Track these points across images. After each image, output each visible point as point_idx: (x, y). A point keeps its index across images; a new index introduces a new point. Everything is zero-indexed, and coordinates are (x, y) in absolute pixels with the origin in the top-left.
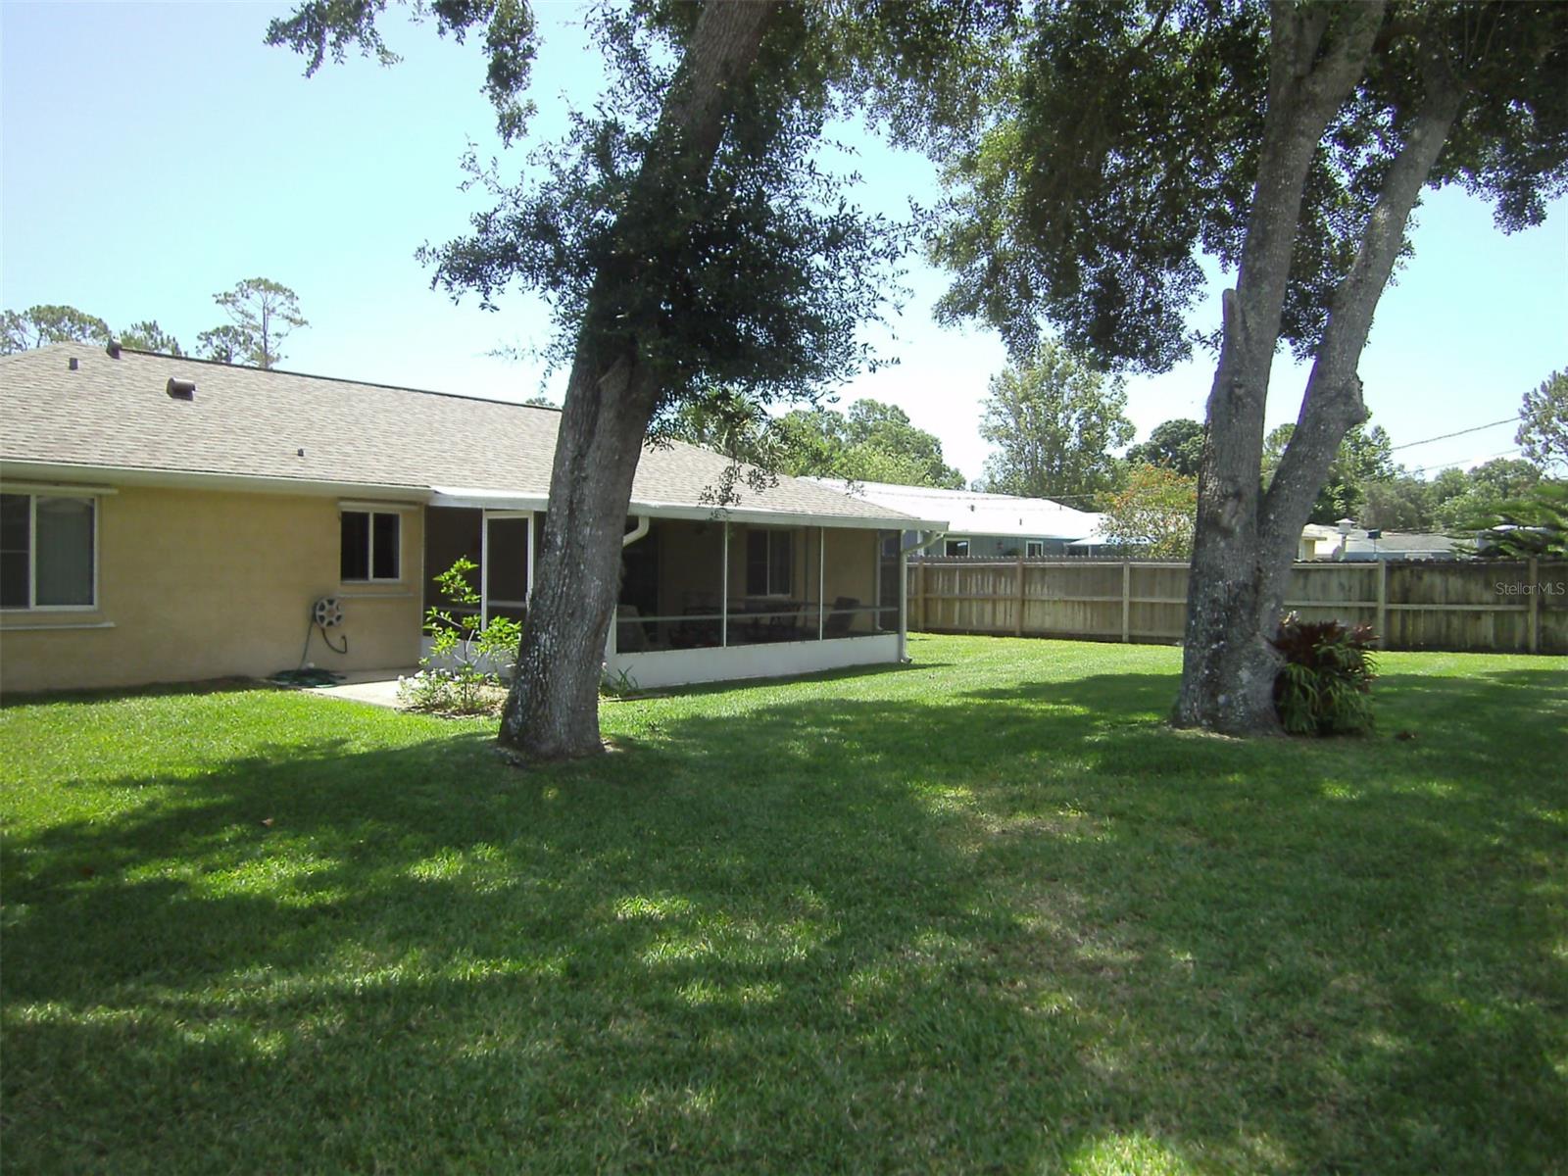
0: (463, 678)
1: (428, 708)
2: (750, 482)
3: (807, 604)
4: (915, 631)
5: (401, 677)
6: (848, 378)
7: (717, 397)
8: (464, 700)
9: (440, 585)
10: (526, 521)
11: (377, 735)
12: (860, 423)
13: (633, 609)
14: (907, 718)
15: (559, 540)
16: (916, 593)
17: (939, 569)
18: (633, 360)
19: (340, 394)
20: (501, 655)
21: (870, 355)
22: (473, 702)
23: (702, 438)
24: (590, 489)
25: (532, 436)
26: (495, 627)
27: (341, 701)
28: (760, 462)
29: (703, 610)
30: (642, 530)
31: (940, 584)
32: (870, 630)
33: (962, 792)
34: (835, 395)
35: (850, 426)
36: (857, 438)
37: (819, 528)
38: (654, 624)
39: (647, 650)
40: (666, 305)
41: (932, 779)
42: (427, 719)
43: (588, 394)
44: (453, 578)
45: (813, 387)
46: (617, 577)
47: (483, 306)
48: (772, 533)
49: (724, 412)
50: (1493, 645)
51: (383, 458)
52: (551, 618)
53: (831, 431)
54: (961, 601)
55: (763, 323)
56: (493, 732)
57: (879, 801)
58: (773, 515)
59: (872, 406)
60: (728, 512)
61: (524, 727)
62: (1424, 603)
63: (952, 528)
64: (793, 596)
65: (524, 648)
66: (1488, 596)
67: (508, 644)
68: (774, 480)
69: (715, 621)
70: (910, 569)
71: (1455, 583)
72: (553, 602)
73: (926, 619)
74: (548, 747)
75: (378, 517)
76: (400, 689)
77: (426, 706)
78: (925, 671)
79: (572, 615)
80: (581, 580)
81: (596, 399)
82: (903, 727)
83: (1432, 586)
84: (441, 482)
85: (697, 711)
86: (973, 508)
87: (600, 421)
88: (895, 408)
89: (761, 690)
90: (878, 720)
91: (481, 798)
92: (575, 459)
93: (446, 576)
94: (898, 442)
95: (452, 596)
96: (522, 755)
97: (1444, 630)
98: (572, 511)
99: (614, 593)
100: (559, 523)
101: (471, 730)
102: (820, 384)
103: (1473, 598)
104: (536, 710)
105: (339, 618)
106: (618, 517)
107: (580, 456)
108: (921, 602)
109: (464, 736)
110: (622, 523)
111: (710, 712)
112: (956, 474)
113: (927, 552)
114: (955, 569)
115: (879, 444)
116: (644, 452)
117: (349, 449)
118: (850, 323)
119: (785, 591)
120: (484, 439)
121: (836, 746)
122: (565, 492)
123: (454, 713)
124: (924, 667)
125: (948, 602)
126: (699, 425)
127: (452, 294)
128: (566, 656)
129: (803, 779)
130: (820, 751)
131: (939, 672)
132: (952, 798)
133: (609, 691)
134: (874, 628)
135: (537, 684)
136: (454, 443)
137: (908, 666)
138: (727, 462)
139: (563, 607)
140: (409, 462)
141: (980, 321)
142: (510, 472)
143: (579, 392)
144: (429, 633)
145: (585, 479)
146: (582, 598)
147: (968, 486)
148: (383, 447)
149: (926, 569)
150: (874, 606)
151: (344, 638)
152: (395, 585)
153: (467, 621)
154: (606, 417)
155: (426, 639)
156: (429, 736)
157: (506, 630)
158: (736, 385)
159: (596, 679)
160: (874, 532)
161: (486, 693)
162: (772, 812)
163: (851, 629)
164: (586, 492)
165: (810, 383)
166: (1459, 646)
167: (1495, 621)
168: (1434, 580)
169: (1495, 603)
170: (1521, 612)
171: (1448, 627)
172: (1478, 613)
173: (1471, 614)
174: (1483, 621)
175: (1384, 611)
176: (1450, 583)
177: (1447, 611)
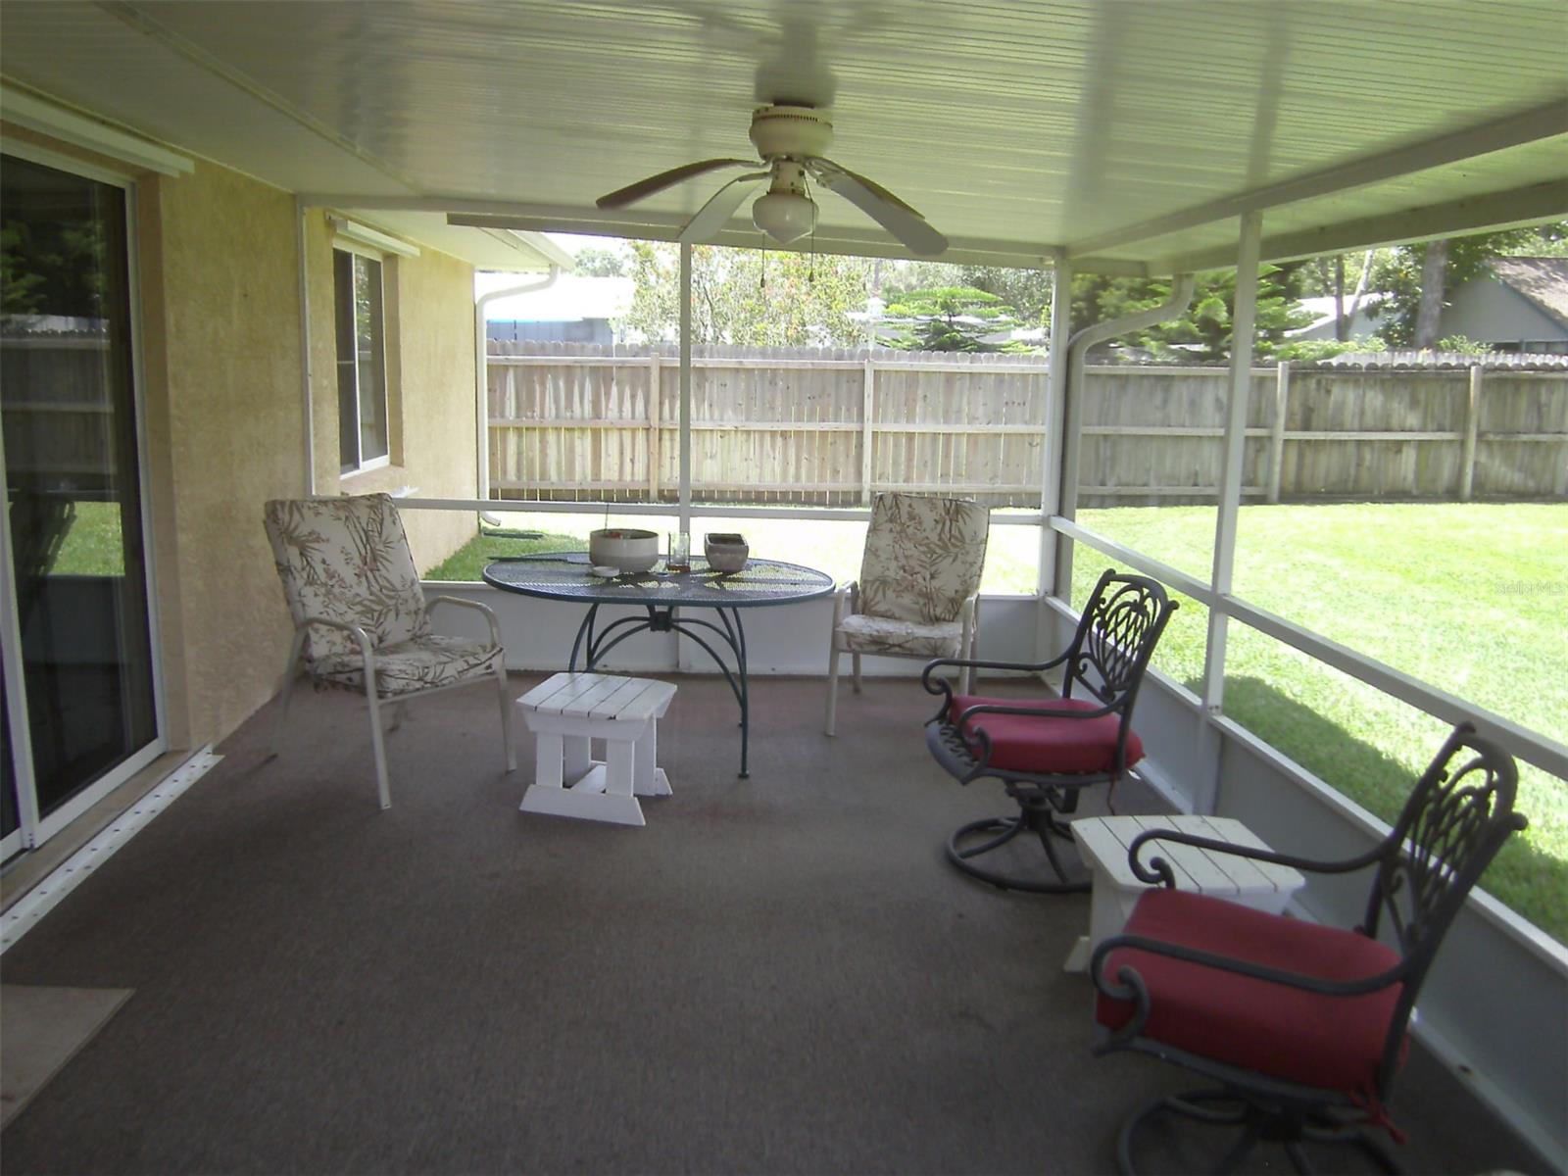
50: (1415, 492)
62: (1333, 430)
66: (1413, 420)
71: (1374, 399)
83: (1341, 407)
97: (1352, 471)
103: (1395, 422)
166: (1372, 492)
167: (1418, 455)
168: (1346, 397)
169: (1420, 431)
170: (1450, 442)
171: (1359, 465)
172: (1400, 444)
173: (1390, 445)
174: (1404, 454)
175: (1281, 442)
176: (1367, 400)
177: (1359, 442)
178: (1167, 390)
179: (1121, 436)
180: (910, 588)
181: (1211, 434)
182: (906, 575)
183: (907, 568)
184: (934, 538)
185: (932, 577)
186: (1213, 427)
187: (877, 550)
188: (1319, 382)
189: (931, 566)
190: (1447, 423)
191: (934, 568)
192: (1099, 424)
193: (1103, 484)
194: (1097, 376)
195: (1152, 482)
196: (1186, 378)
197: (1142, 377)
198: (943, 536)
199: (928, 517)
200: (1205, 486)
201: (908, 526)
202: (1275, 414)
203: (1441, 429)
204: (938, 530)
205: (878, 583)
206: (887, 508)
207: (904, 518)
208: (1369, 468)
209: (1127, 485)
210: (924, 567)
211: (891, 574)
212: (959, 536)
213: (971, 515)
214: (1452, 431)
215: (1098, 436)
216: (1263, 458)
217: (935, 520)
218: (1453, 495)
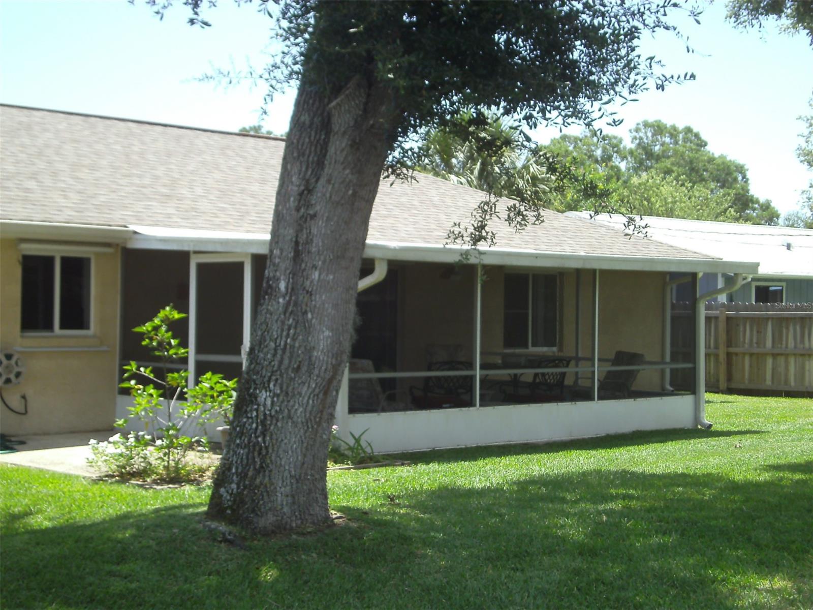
0: (165, 442)
1: (125, 476)
2: (509, 219)
3: (578, 359)
4: (717, 392)
5: (93, 441)
6: (633, 96)
7: (471, 122)
8: (167, 468)
9: (141, 336)
10: (240, 266)
11: (62, 507)
12: (644, 148)
13: (367, 363)
14: (708, 494)
15: (282, 285)
16: (716, 347)
17: (745, 319)
18: (370, 81)
19: (20, 123)
20: (212, 415)
21: (657, 70)
22: (177, 469)
23: (450, 168)
24: (318, 228)
25: (248, 169)
26: (206, 385)
27: (18, 468)
28: (519, 194)
29: (452, 364)
30: (379, 274)
31: (747, 335)
32: (658, 390)
33: (779, 583)
34: (617, 117)
35: (631, 152)
36: (640, 166)
37: (594, 271)
38: (393, 380)
39: (384, 410)
40: (410, 16)
41: (740, 565)
42: (124, 490)
43: (317, 120)
44: (156, 329)
45: (588, 107)
46: (350, 328)
47: (192, 22)
48: (534, 276)
49: (478, 139)
51: (72, 195)
52: (273, 372)
53: (607, 159)
54: (775, 356)
55: (526, 35)
56: (201, 504)
57: (673, 592)
58: (537, 256)
59: (658, 129)
60: (481, 253)
61: (239, 500)
63: (763, 271)
64: (561, 350)
65: (240, 407)
67: (221, 403)
68: (538, 217)
69: (466, 377)
70: (708, 319)
72: (274, 355)
73: (729, 378)
74: (267, 521)
75: (65, 261)
76: (91, 456)
77: (121, 475)
78: (728, 439)
79: (298, 369)
80: (308, 329)
81: (326, 126)
82: (701, 505)
84: (140, 221)
85: (447, 480)
86: (789, 247)
87: (332, 150)
88: (688, 130)
89: (523, 458)
90: (669, 496)
91: (186, 580)
92: (301, 194)
93: (148, 327)
94: (692, 169)
95: (154, 349)
96: (235, 530)
98: (297, 254)
99: (347, 346)
100: (283, 266)
101: (176, 502)
102: (597, 104)
104: (254, 478)
105: (18, 375)
106: (352, 259)
107: (307, 191)
108: (722, 357)
109: (167, 509)
110: (357, 266)
111: (463, 482)
112: (766, 207)
113: (730, 298)
114: (767, 319)
115: (668, 172)
116: (384, 186)
117: (32, 184)
118: (632, 34)
119: (551, 344)
120: (192, 172)
121: (617, 525)
122: (289, 233)
123: (155, 482)
124: (728, 434)
125: (758, 358)
126: (446, 155)
127: (155, 8)
128: (290, 417)
129: (578, 563)
130: (599, 530)
131: (747, 440)
132: (767, 591)
133: (339, 457)
134: (663, 388)
135: (253, 447)
136: (157, 178)
137: (707, 432)
138: (481, 196)
139: (286, 362)
140: (102, 199)
141: (785, 21)
142: (223, 210)
143: (305, 118)
144: (127, 392)
145: (313, 217)
146: (309, 351)
147: (781, 221)
148: (71, 181)
149: (729, 319)
150: (663, 362)
151: (24, 397)
152: (86, 337)
153: (173, 378)
154: (338, 147)
155: (121, 399)
156: (124, 508)
157: (219, 388)
158: (493, 108)
159: (325, 444)
160: (662, 275)
161: (194, 459)
162: (539, 602)
163: (633, 388)
164: (315, 231)
165: (584, 103)
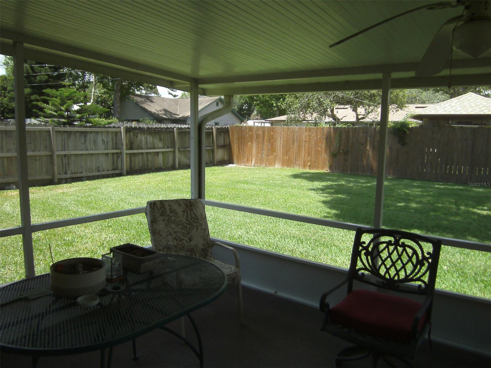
62: (139, 149)
66: (160, 145)
97: (146, 163)
166: (152, 169)
167: (163, 156)
168: (142, 138)
169: (163, 148)
170: (171, 151)
171: (147, 160)
172: (158, 153)
173: (156, 153)
174: (159, 156)
175: (125, 154)
176: (148, 139)
177: (147, 153)
178: (85, 137)
179: (71, 155)
180: (182, 249)
181: (102, 153)
182: (178, 242)
183: (177, 238)
184: (184, 220)
185: (190, 240)
186: (103, 150)
187: (159, 232)
188: (134, 133)
189: (188, 235)
190: (169, 146)
191: (189, 236)
192: (62, 150)
193: (66, 174)
194: (59, 132)
195: (84, 171)
196: (91, 132)
197: (76, 132)
198: (188, 218)
199: (179, 210)
200: (102, 171)
201: (171, 217)
202: (122, 145)
203: (168, 148)
204: (185, 216)
205: (166, 249)
206: (159, 208)
207: (168, 212)
208: (151, 161)
209: (75, 173)
210: (186, 236)
211: (171, 243)
212: (195, 217)
213: (197, 205)
214: (171, 148)
215: (62, 155)
216: (119, 159)
217: (183, 211)
218: (173, 168)
